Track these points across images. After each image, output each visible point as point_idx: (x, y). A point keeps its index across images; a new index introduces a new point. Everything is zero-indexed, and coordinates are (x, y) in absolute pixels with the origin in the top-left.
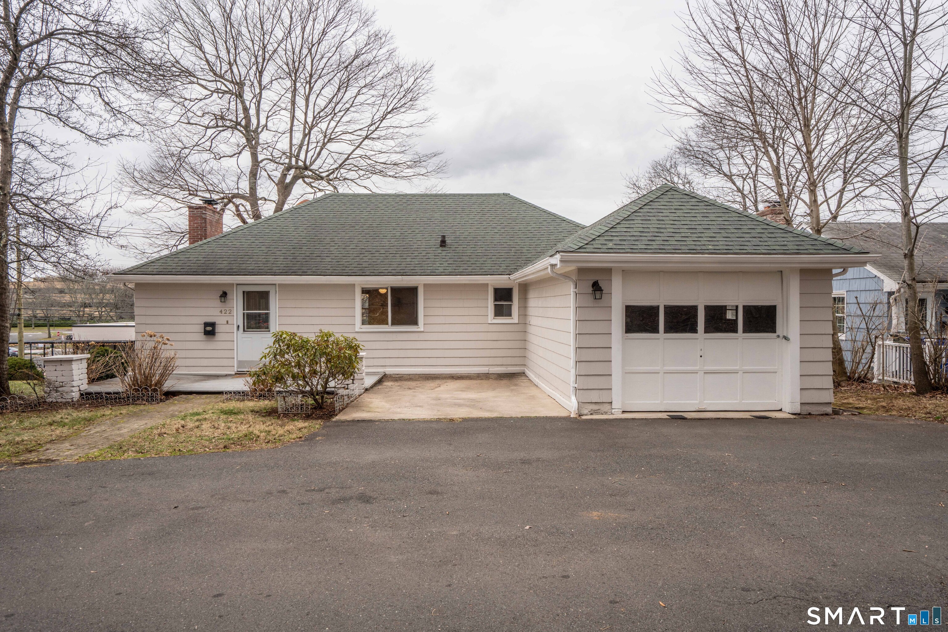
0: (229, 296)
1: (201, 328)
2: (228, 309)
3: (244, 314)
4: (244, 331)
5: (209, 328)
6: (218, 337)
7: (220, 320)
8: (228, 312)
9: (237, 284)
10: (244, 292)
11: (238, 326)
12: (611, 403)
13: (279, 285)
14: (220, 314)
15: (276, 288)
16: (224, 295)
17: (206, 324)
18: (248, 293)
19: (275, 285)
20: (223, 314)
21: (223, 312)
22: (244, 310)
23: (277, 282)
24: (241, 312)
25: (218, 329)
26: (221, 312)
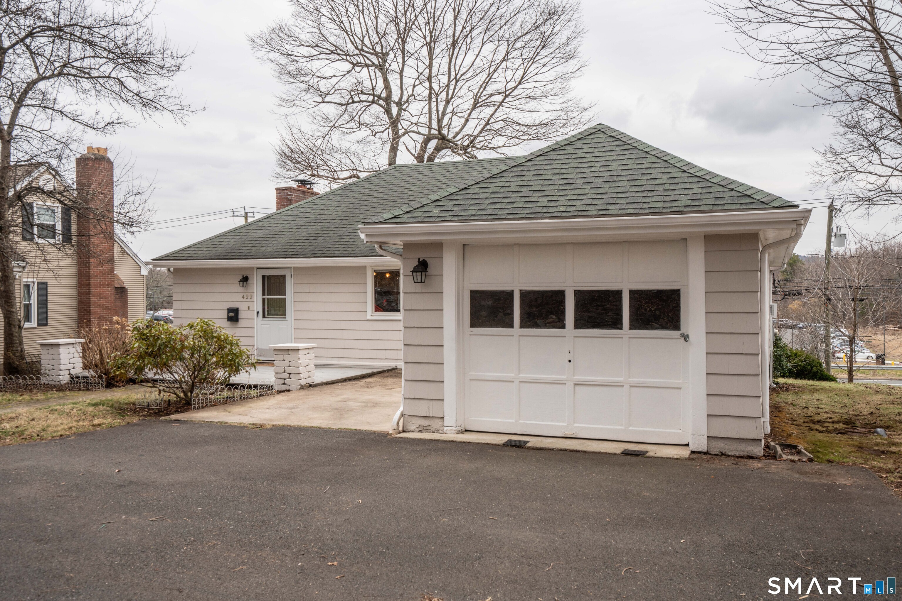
0: (250, 281)
1: (225, 314)
2: (249, 294)
3: (264, 300)
4: (264, 317)
5: (232, 314)
6: (242, 323)
7: (242, 306)
8: (249, 297)
9: (257, 268)
10: (263, 277)
11: (258, 313)
12: (443, 418)
13: (295, 268)
14: (242, 299)
15: (291, 272)
16: (245, 279)
17: (230, 310)
18: (269, 277)
19: (290, 268)
20: (245, 300)
21: (245, 297)
22: (264, 294)
23: (293, 266)
24: (260, 297)
25: (241, 315)
26: (243, 297)
